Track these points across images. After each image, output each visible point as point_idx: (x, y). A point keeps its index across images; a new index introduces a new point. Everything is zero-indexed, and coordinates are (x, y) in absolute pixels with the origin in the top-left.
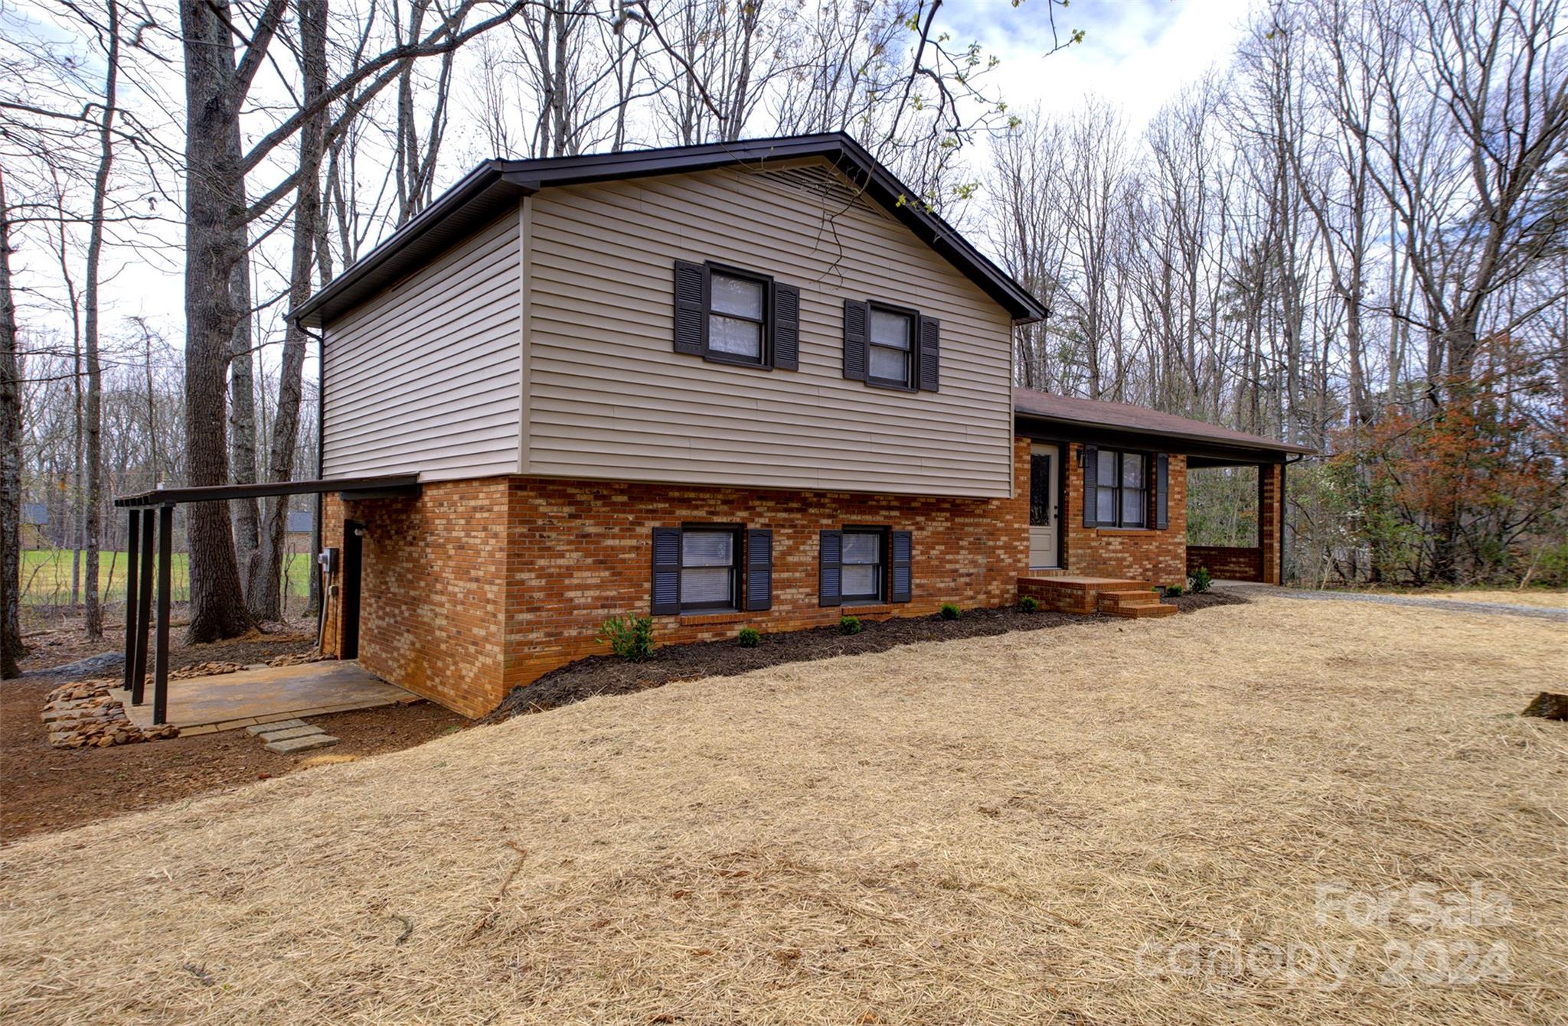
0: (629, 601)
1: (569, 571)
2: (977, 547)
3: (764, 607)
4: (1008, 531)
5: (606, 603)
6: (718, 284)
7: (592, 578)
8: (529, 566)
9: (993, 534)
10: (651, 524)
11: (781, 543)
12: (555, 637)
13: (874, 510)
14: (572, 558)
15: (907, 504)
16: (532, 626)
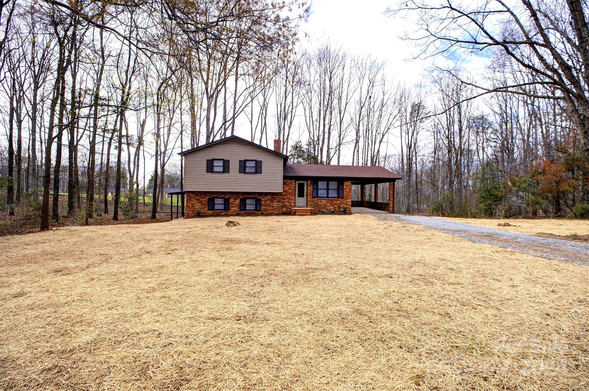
0: (204, 208)
1: (195, 204)
2: (279, 201)
3: (228, 210)
4: (288, 198)
5: (201, 208)
6: (215, 162)
7: (198, 205)
8: (189, 203)
9: (284, 199)
10: (208, 197)
11: (231, 200)
12: (193, 212)
13: (252, 195)
14: (195, 202)
15: (260, 194)
16: (190, 211)
